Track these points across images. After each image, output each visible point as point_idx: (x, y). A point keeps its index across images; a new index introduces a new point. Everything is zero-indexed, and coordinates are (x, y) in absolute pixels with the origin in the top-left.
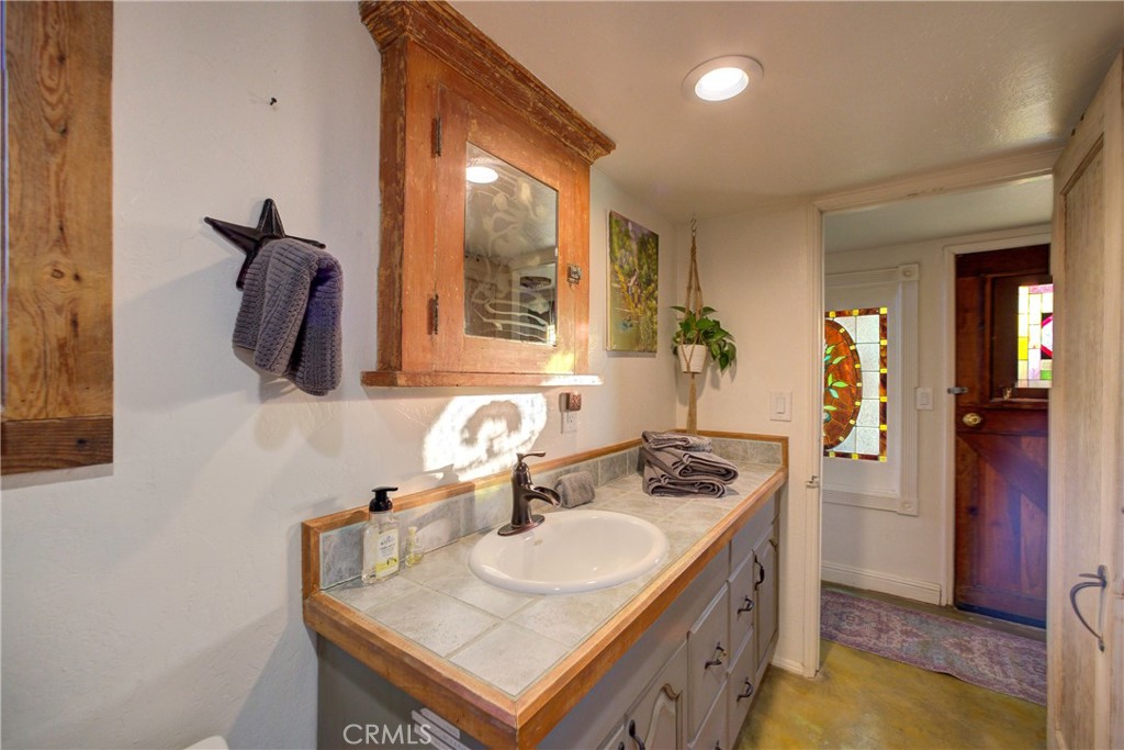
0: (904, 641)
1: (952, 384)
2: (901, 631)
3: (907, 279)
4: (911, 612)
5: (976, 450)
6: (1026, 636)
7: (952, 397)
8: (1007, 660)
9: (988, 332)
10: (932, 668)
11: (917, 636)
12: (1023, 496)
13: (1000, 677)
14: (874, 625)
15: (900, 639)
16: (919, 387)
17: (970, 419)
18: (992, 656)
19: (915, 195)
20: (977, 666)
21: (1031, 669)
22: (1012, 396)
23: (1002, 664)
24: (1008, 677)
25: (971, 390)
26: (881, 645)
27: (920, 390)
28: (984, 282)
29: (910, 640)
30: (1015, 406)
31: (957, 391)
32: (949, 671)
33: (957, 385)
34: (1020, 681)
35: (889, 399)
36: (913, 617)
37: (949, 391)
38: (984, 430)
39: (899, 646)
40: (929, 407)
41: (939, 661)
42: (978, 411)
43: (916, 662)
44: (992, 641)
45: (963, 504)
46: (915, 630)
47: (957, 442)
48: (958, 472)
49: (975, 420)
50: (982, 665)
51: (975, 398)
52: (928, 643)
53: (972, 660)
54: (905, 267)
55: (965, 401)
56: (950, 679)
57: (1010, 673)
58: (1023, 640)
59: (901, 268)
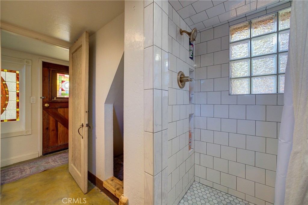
0: (30, 170)
1: (42, 96)
2: (29, 168)
3: (28, 64)
4: (31, 162)
5: (48, 113)
6: (59, 154)
7: (42, 99)
8: (57, 160)
9: (51, 83)
10: (41, 171)
11: (34, 167)
12: (58, 122)
13: (57, 164)
14: (19, 172)
15: (29, 170)
16: (31, 96)
17: (46, 105)
18: (54, 161)
19: (38, 39)
20: (51, 165)
21: (62, 159)
22: (56, 99)
23: (56, 161)
24: (58, 163)
25: (47, 97)
26: (23, 175)
27: (31, 98)
28: (50, 70)
29: (32, 169)
30: (57, 101)
31: (43, 98)
32: (45, 169)
33: (43, 96)
34: (61, 162)
35: (20, 101)
36: (32, 163)
37: (41, 98)
38: (50, 108)
39: (30, 172)
40: (35, 102)
41: (42, 169)
42: (48, 103)
43: (36, 173)
44: (53, 158)
45: (45, 127)
46: (33, 166)
47: (43, 111)
48: (43, 119)
49: (48, 105)
50: (53, 164)
51: (48, 100)
52: (38, 167)
53: (50, 164)
54: (27, 60)
55: (45, 100)
56: (46, 171)
57: (59, 162)
58: (59, 155)
59: (25, 60)
